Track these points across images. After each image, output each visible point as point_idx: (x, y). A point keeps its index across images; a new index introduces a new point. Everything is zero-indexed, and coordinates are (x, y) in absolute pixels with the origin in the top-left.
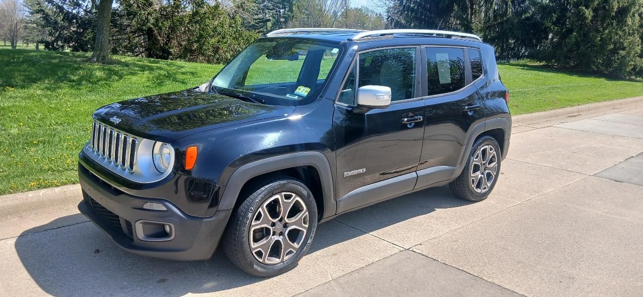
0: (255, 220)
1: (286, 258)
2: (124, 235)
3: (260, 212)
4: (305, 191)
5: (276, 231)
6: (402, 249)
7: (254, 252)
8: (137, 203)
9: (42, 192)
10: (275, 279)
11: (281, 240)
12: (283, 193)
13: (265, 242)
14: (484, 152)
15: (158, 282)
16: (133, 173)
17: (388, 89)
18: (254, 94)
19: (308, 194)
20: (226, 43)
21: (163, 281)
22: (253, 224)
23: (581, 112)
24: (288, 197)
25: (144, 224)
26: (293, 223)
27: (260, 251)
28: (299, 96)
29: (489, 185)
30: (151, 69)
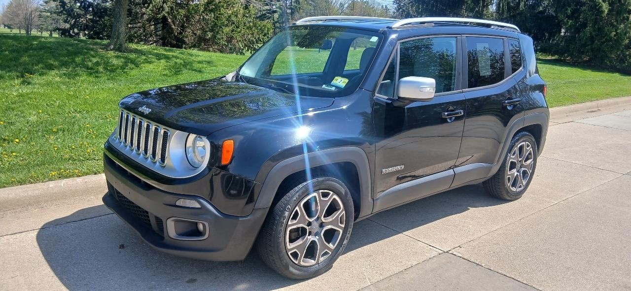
0: (292, 219)
1: (322, 259)
2: (154, 232)
3: (297, 210)
4: (343, 189)
5: (312, 231)
6: (441, 252)
7: (289, 253)
8: (169, 199)
9: (63, 182)
10: (309, 281)
11: (317, 241)
12: (321, 191)
13: (301, 242)
14: (521, 148)
15: (188, 282)
16: (165, 166)
17: (432, 81)
18: (287, 84)
19: (346, 191)
20: (240, 32)
21: (192, 281)
22: (290, 223)
23: (601, 107)
24: (325, 195)
25: (176, 221)
26: (330, 223)
27: (295, 252)
28: (337, 87)
29: (524, 183)
30: (167, 58)
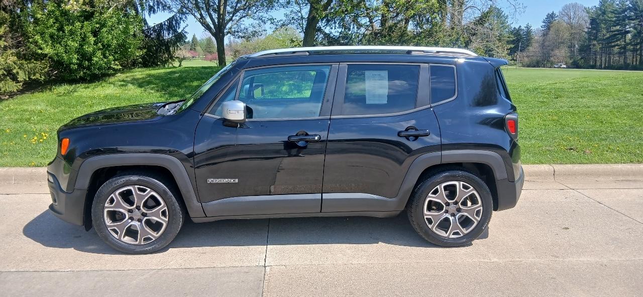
0: (108, 203)
1: (145, 242)
3: (112, 197)
5: (133, 216)
7: (109, 229)
11: (137, 226)
12: (137, 186)
13: (120, 223)
14: (450, 188)
17: (241, 104)
22: (106, 205)
24: (144, 191)
27: (115, 229)
29: (466, 231)
